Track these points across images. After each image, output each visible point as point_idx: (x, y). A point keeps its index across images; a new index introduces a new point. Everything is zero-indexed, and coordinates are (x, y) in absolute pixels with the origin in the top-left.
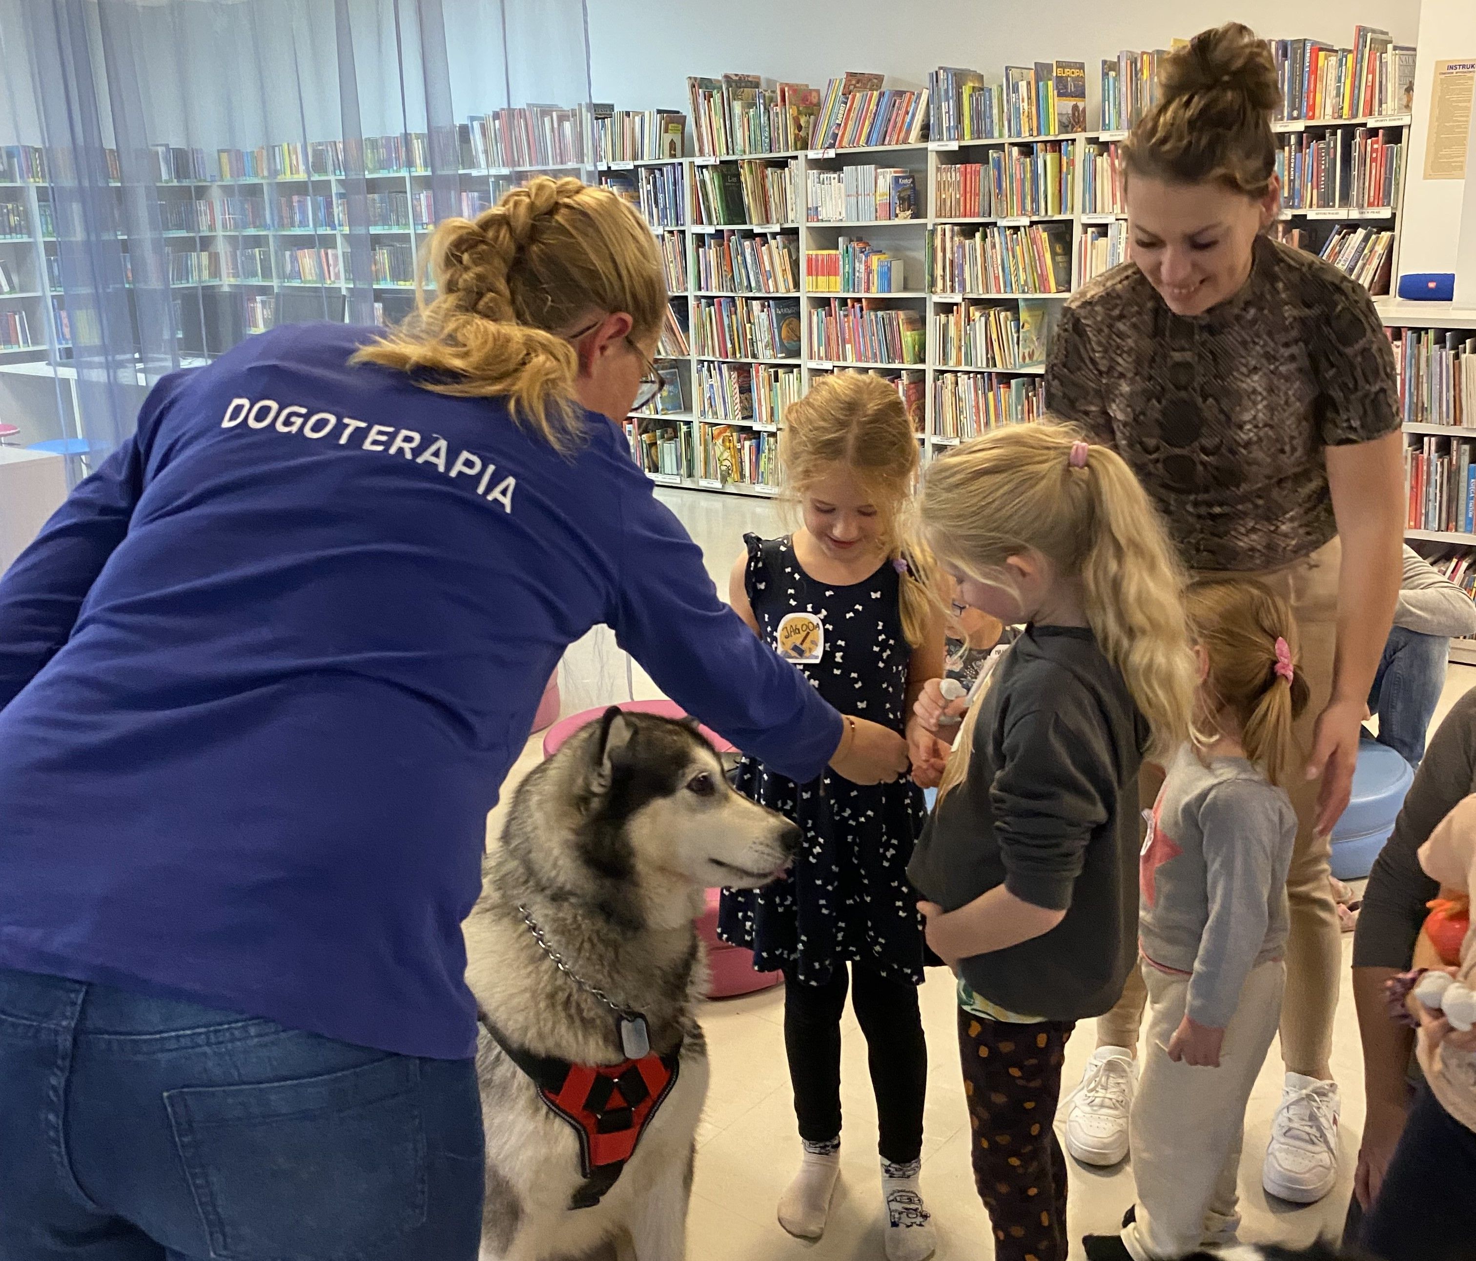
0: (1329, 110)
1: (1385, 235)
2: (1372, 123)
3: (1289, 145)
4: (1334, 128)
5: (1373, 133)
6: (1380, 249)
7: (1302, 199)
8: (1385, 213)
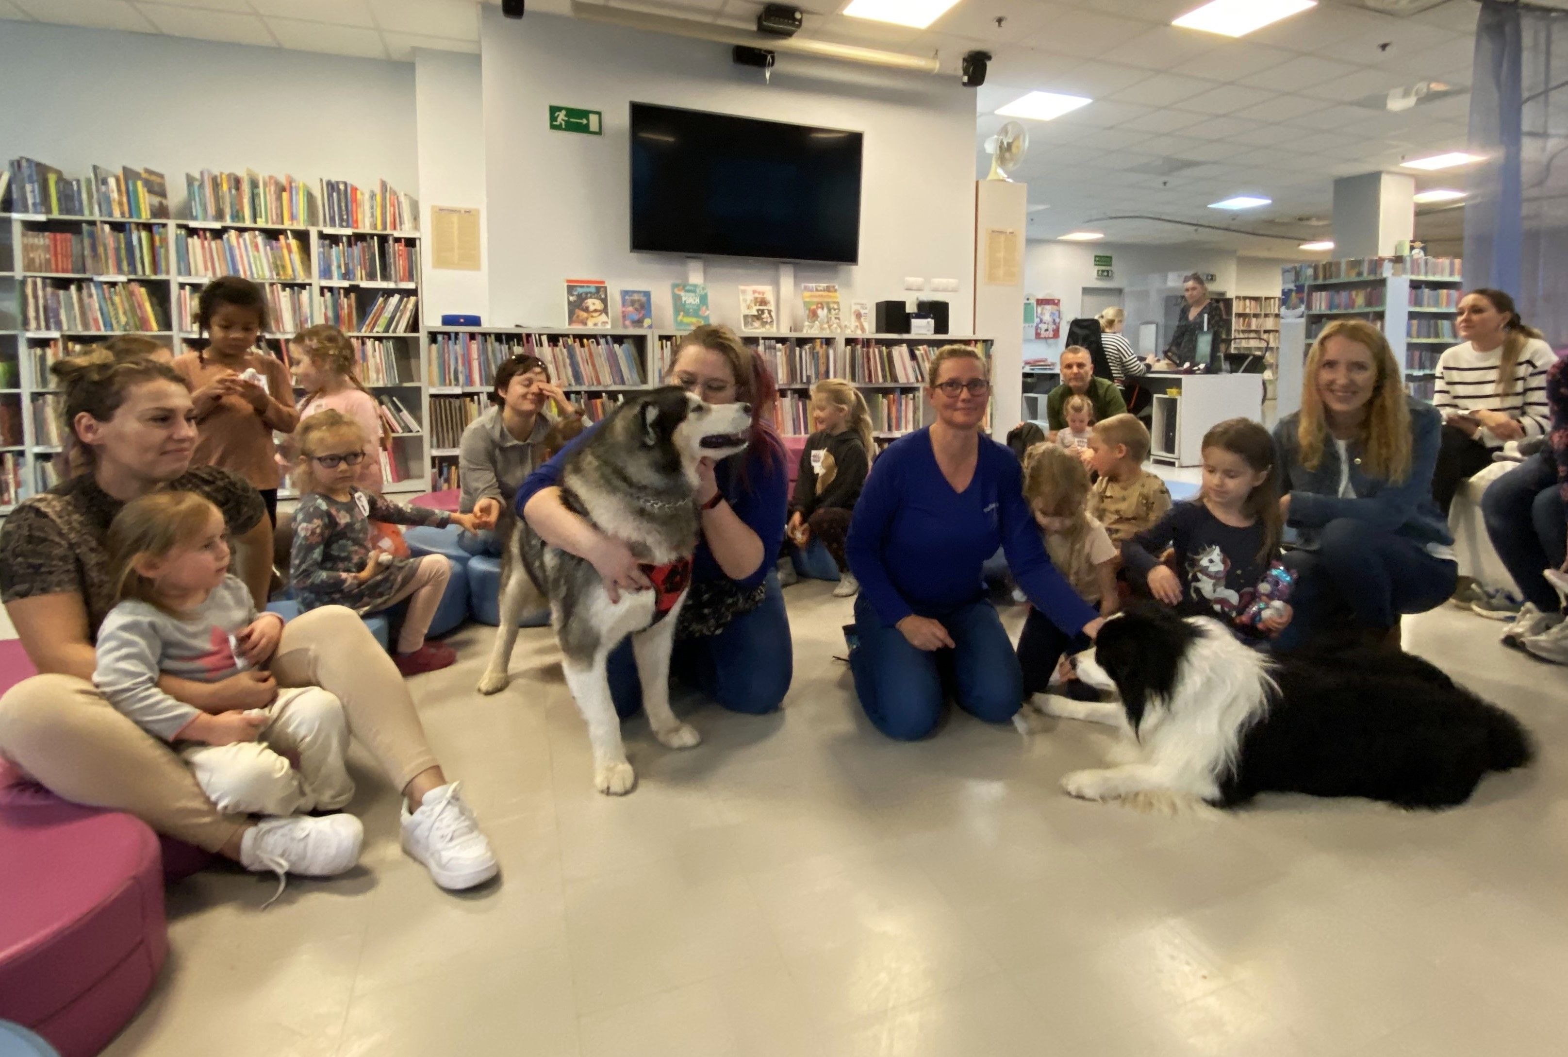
0: (368, 224)
1: (413, 299)
2: (397, 234)
3: (343, 243)
4: (372, 236)
5: (397, 240)
6: (410, 306)
7: (354, 275)
8: (411, 286)
